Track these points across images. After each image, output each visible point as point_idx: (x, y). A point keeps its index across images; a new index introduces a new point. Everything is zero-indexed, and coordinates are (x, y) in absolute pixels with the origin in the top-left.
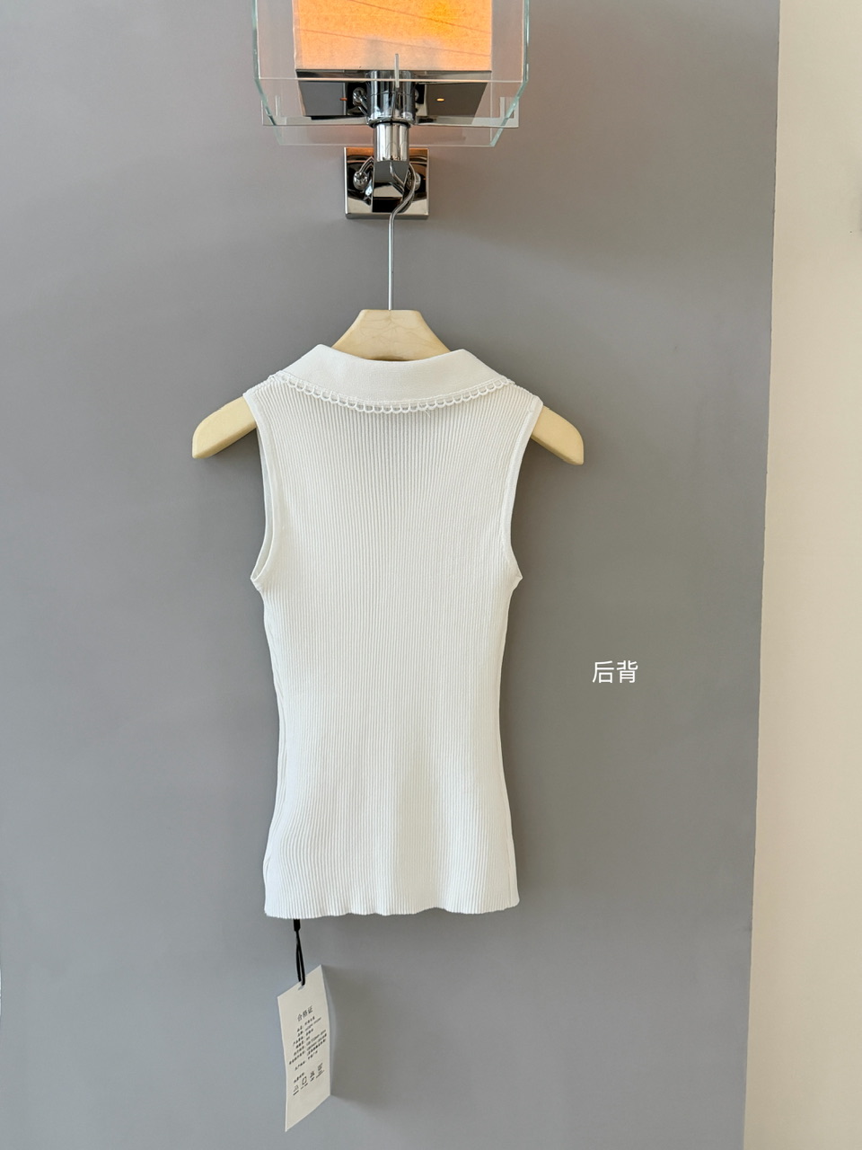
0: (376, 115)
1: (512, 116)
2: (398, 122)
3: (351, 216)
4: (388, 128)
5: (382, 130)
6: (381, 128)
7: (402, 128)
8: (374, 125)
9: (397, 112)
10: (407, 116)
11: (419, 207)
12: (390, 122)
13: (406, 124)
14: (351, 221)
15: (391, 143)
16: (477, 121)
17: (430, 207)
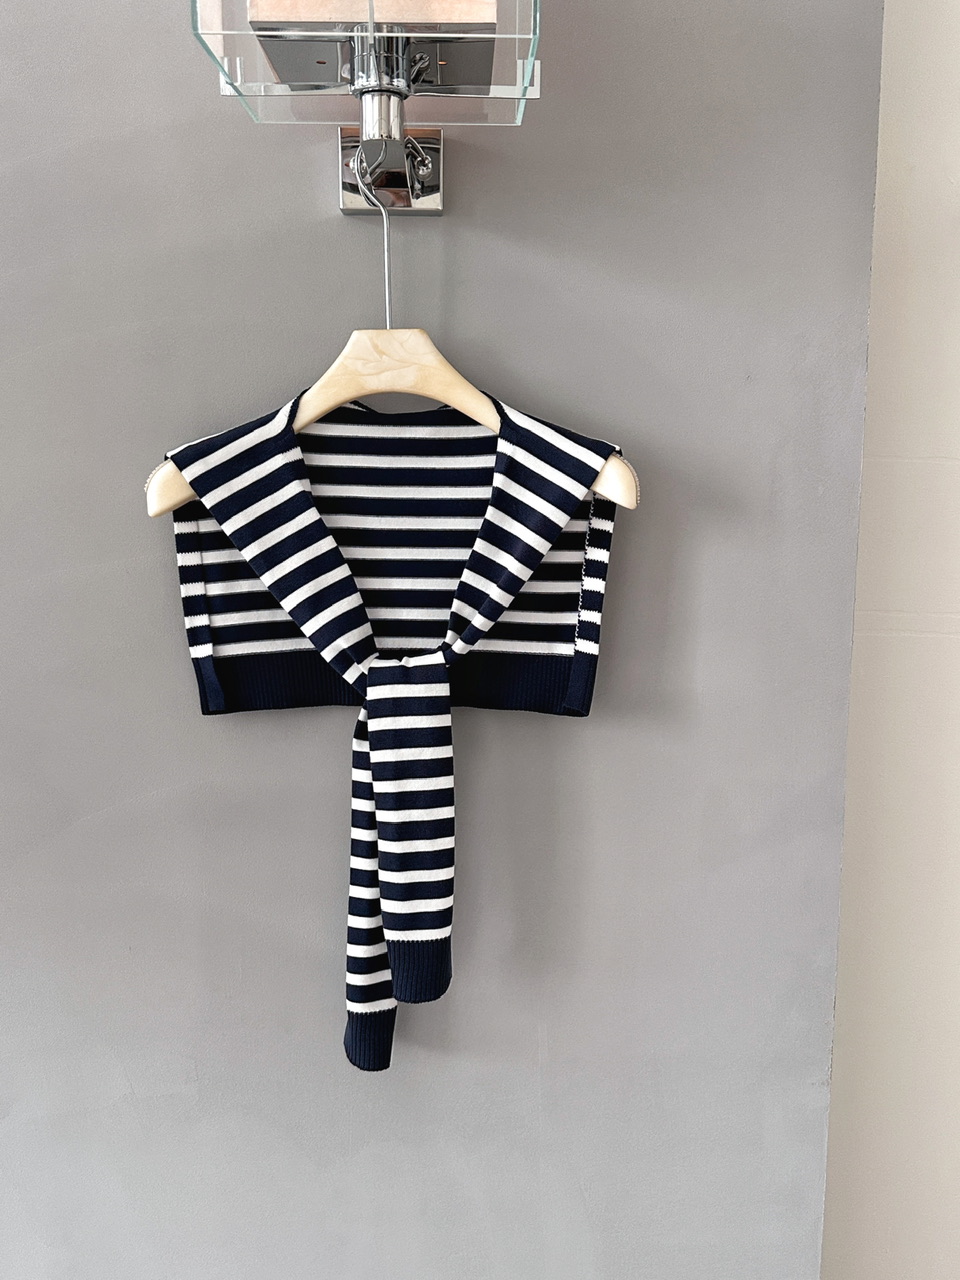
0: (361, 82)
1: (532, 84)
2: (388, 91)
3: (349, 213)
4: (376, 98)
5: (371, 105)
6: (367, 98)
7: (394, 100)
8: (363, 93)
9: (386, 79)
10: (400, 83)
11: (432, 202)
12: (380, 91)
13: (402, 96)
14: (347, 217)
15: (380, 119)
16: (495, 91)
17: (444, 202)
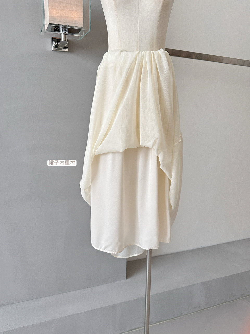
0: (61, 32)
5: (62, 35)
8: (61, 34)
9: (65, 32)
10: (67, 33)
11: (67, 50)
12: (64, 34)
13: (67, 34)
14: (53, 51)
15: (64, 37)
16: (78, 35)
17: (69, 50)
